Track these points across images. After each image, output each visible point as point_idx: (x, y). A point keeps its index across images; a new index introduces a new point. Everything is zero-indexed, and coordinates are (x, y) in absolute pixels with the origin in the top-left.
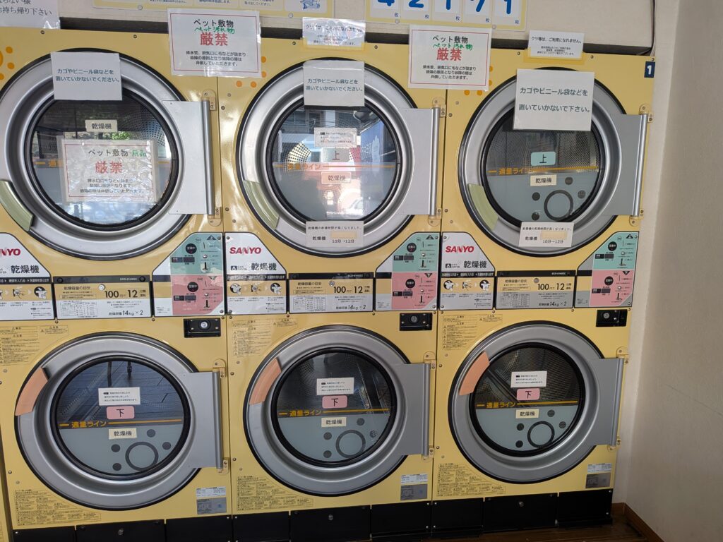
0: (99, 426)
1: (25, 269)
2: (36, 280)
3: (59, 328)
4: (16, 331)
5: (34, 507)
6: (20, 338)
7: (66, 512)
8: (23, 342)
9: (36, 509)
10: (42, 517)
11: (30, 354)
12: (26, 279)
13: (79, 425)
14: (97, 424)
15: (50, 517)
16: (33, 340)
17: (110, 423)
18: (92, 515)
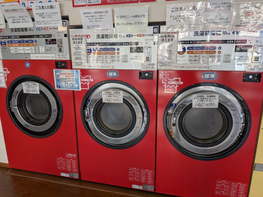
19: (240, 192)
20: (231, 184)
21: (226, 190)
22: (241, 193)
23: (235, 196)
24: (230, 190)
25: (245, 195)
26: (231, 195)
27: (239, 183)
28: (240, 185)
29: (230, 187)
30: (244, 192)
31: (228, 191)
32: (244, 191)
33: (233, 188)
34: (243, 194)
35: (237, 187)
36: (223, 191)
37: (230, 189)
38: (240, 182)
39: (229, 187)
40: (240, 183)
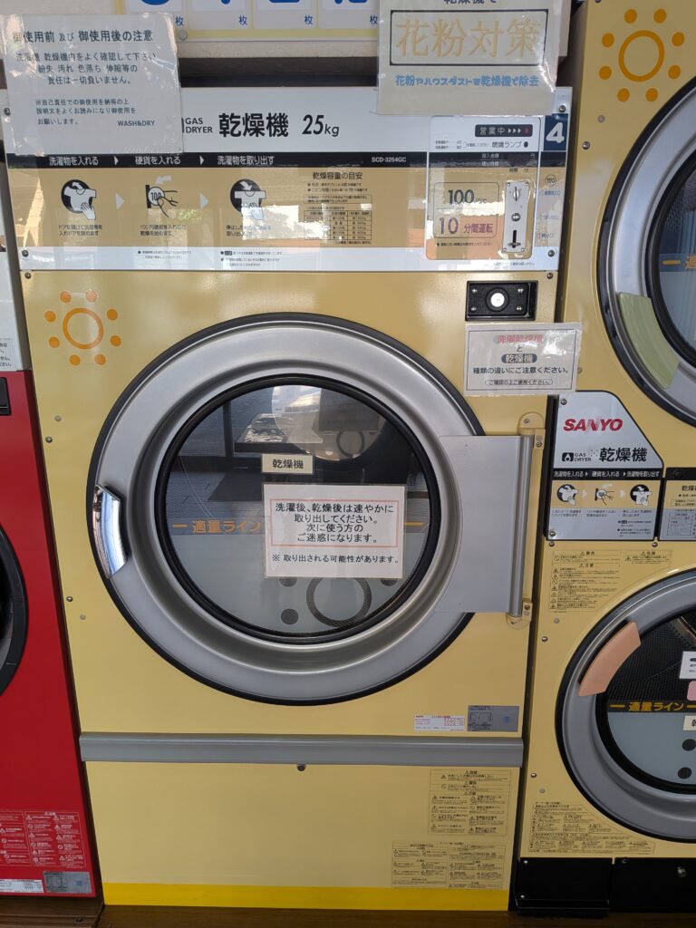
0: (672, 711)
1: (623, 454)
2: (637, 474)
3: (657, 554)
4: (586, 557)
5: (559, 827)
6: (589, 569)
7: (604, 838)
8: (593, 575)
9: (561, 830)
10: (567, 843)
11: (601, 596)
12: (621, 470)
13: (641, 708)
14: (669, 706)
15: (579, 843)
16: (610, 572)
17: (689, 706)
18: (644, 844)
19: (62, 844)
20: (21, 819)
21: (13, 846)
22: (69, 847)
23: (47, 861)
24: (25, 842)
25: (81, 854)
26: (36, 860)
27: (51, 814)
28: (56, 818)
29: (22, 832)
30: (78, 844)
31: (21, 847)
32: (74, 838)
33: (35, 834)
34: (75, 852)
35: (47, 827)
36: (3, 849)
37: (24, 838)
38: (52, 810)
39: (18, 832)
40: (54, 814)
